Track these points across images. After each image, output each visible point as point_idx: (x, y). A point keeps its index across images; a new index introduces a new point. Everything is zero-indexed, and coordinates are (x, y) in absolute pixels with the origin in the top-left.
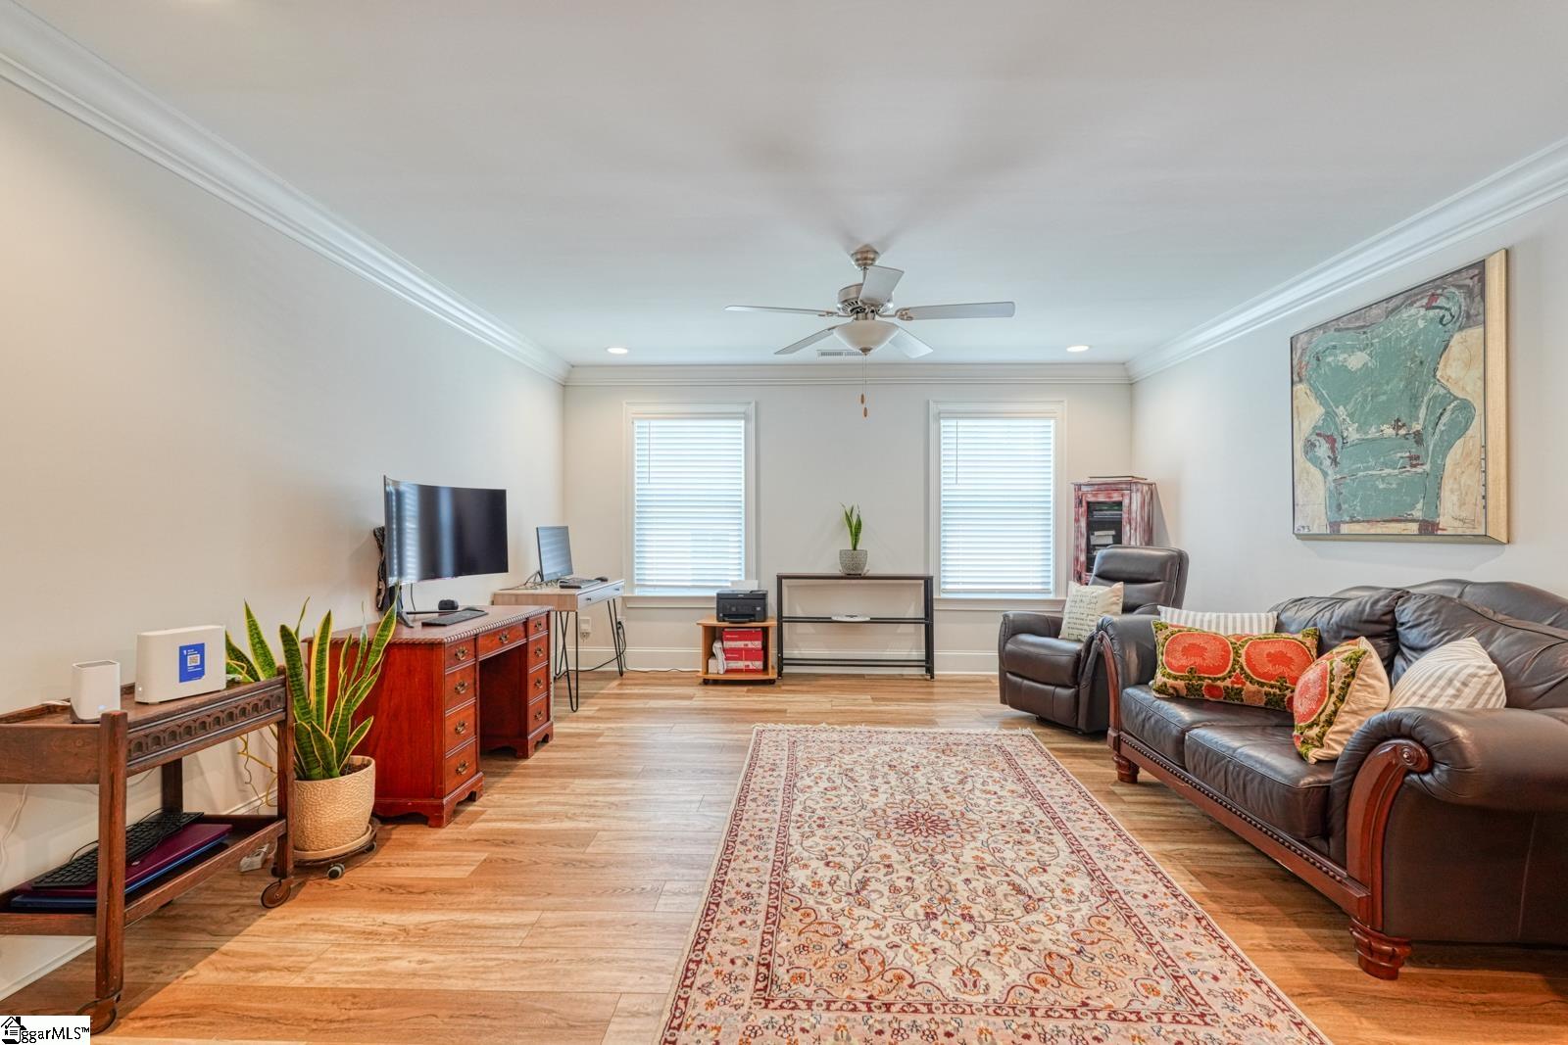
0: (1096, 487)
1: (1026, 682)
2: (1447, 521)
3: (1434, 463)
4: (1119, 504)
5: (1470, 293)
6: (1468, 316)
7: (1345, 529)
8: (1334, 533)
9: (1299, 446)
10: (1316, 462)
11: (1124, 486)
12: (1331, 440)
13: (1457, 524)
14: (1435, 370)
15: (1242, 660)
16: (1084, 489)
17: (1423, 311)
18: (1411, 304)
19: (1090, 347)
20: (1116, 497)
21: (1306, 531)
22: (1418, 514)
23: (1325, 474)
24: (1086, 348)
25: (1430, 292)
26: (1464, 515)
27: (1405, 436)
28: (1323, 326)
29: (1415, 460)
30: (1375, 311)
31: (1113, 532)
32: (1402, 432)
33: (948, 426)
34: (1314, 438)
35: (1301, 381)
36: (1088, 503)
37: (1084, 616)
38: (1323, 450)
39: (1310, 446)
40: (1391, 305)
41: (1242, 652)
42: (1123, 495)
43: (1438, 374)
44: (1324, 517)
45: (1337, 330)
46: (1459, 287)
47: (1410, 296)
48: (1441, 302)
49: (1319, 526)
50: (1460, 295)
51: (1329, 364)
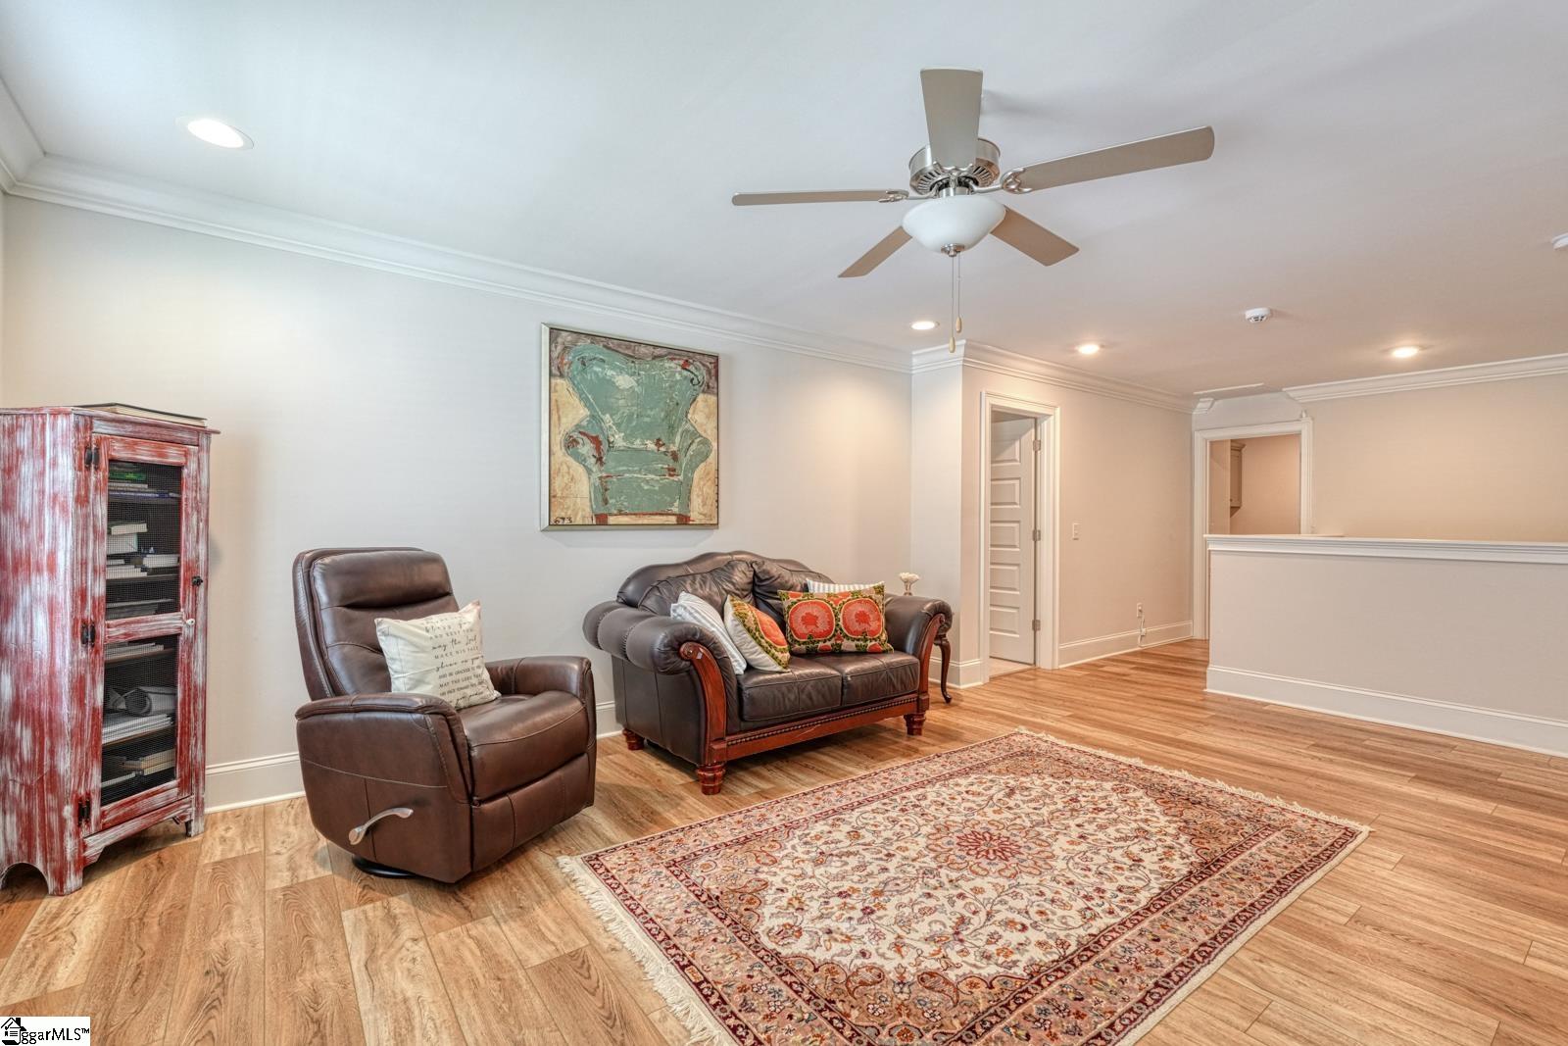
2: (696, 514)
3: (685, 476)
5: (709, 372)
6: (708, 387)
7: (611, 520)
8: (601, 520)
9: (558, 439)
10: (581, 459)
12: (596, 441)
13: (701, 517)
14: (687, 413)
17: (679, 369)
18: (672, 359)
20: (171, 457)
21: (566, 522)
22: (675, 510)
23: (589, 471)
25: (686, 357)
26: (706, 512)
27: (665, 453)
28: (593, 337)
29: (672, 471)
30: (643, 349)
32: (662, 449)
34: (576, 435)
35: (562, 376)
38: (586, 448)
39: (571, 443)
40: (658, 352)
42: (185, 454)
43: (689, 416)
44: (588, 510)
45: (605, 346)
46: (704, 365)
47: (673, 353)
48: (691, 368)
49: (584, 517)
50: (704, 371)
51: (596, 373)
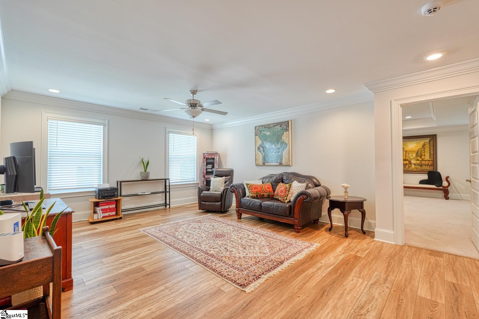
0: (208, 154)
1: (207, 203)
2: (284, 163)
3: (281, 153)
4: (214, 159)
5: (287, 126)
6: (287, 130)
7: (266, 164)
8: (264, 164)
9: (257, 148)
10: (260, 151)
11: (215, 154)
12: (263, 147)
13: (285, 163)
14: (281, 138)
15: (264, 189)
16: (205, 154)
17: (279, 127)
18: (278, 125)
19: (210, 120)
20: (213, 157)
21: (258, 164)
22: (279, 161)
23: (262, 154)
24: (209, 120)
25: (280, 124)
26: (286, 162)
27: (277, 148)
28: (262, 126)
29: (278, 152)
30: (271, 125)
31: (212, 165)
32: (276, 147)
33: (171, 135)
34: (260, 147)
35: (257, 135)
36: (206, 158)
37: (217, 185)
38: (261, 149)
39: (259, 148)
40: (274, 125)
41: (263, 187)
42: (215, 156)
43: (282, 138)
44: (262, 162)
45: (264, 127)
46: (285, 124)
47: (277, 124)
48: (282, 126)
49: (261, 163)
50: (285, 126)
51: (263, 133)
